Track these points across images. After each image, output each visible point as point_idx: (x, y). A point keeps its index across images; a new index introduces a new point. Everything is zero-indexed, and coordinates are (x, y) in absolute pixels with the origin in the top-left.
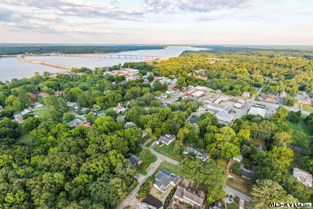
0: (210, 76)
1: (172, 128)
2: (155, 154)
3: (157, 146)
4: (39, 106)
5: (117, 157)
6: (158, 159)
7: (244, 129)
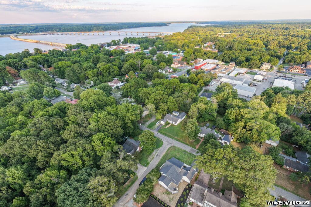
0: (221, 49)
1: (181, 104)
2: (160, 137)
3: (162, 127)
4: (21, 82)
5: (105, 143)
6: (164, 143)
7: (279, 102)
